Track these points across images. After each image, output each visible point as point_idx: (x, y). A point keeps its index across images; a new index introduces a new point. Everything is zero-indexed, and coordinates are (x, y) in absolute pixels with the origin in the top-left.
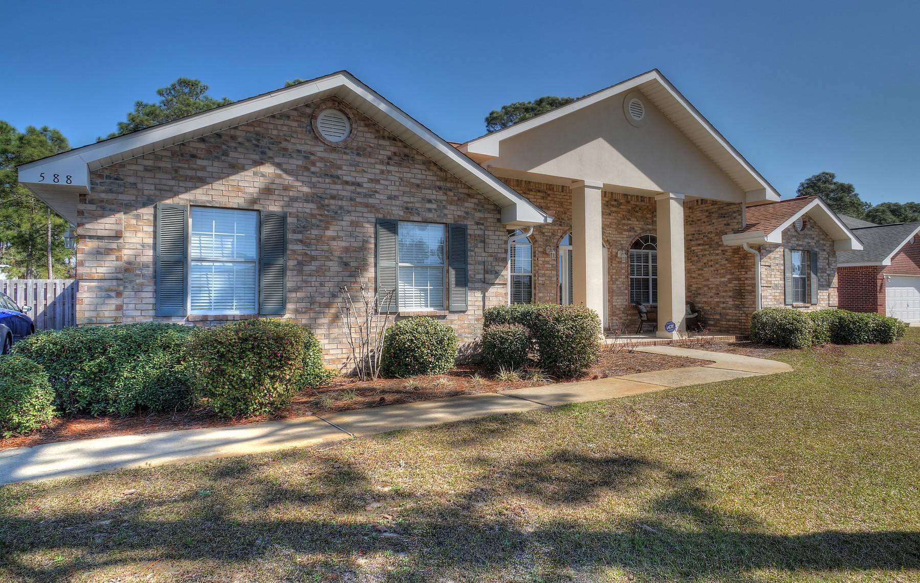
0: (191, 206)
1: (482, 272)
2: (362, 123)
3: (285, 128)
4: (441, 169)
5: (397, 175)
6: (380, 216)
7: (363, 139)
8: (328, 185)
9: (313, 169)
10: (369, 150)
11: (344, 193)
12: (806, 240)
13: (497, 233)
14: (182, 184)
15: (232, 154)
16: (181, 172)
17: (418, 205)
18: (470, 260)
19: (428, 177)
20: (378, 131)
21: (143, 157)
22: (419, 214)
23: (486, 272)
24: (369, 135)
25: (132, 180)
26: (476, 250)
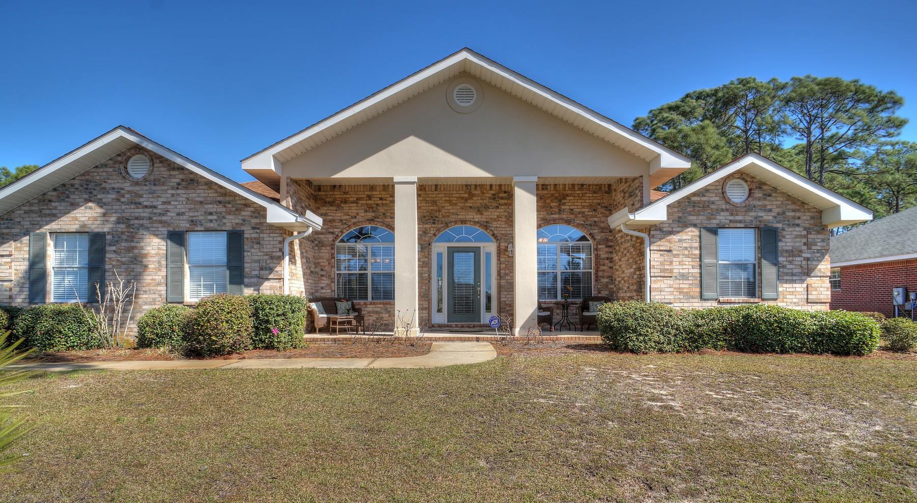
0: (49, 232)
1: (258, 268)
2: (158, 161)
3: (104, 174)
5: (185, 196)
6: (171, 229)
7: (158, 173)
8: (133, 210)
9: (123, 200)
10: (163, 180)
11: (145, 215)
13: (271, 235)
14: (44, 219)
15: (72, 197)
16: (44, 212)
17: (201, 218)
18: (246, 259)
19: (210, 195)
20: (169, 165)
21: (23, 205)
22: (202, 225)
23: (261, 269)
24: (163, 169)
25: (18, 220)
26: (253, 250)
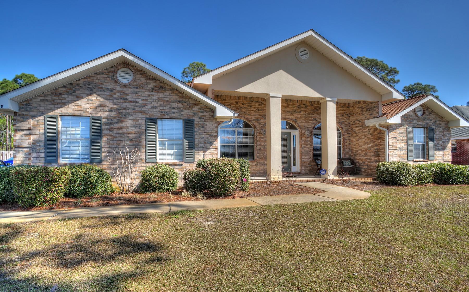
0: (60, 115)
1: (203, 142)
2: (139, 73)
3: (101, 78)
4: (180, 92)
5: (157, 96)
6: (148, 116)
7: (139, 81)
8: (122, 103)
9: (114, 96)
10: (142, 85)
11: (130, 107)
12: (425, 122)
13: (211, 123)
14: (56, 106)
15: (77, 92)
16: (55, 101)
17: (167, 111)
18: (196, 137)
19: (173, 97)
20: (146, 76)
21: (39, 96)
22: (168, 115)
23: (205, 142)
24: (142, 79)
25: (35, 105)
26: (200, 131)
